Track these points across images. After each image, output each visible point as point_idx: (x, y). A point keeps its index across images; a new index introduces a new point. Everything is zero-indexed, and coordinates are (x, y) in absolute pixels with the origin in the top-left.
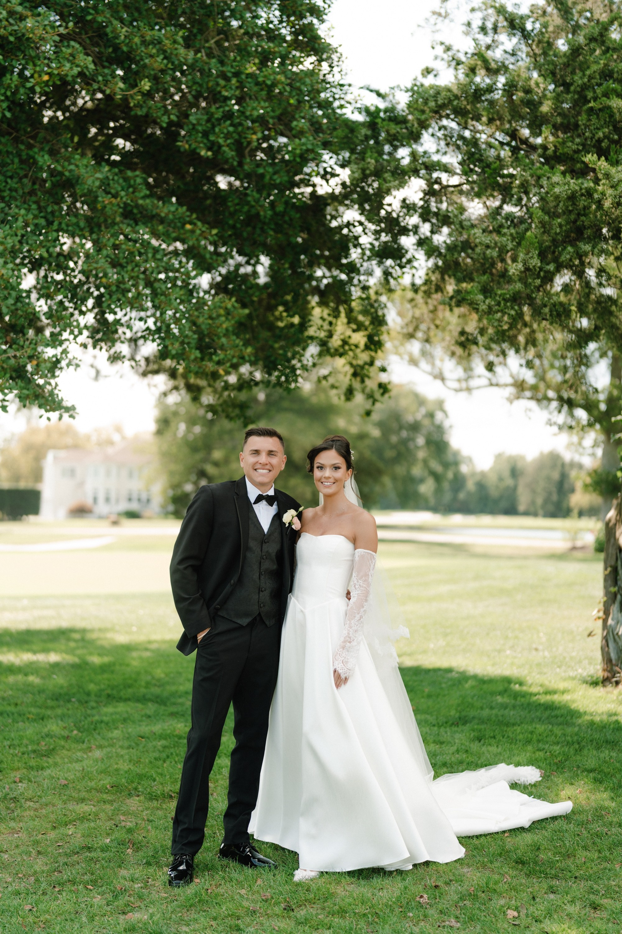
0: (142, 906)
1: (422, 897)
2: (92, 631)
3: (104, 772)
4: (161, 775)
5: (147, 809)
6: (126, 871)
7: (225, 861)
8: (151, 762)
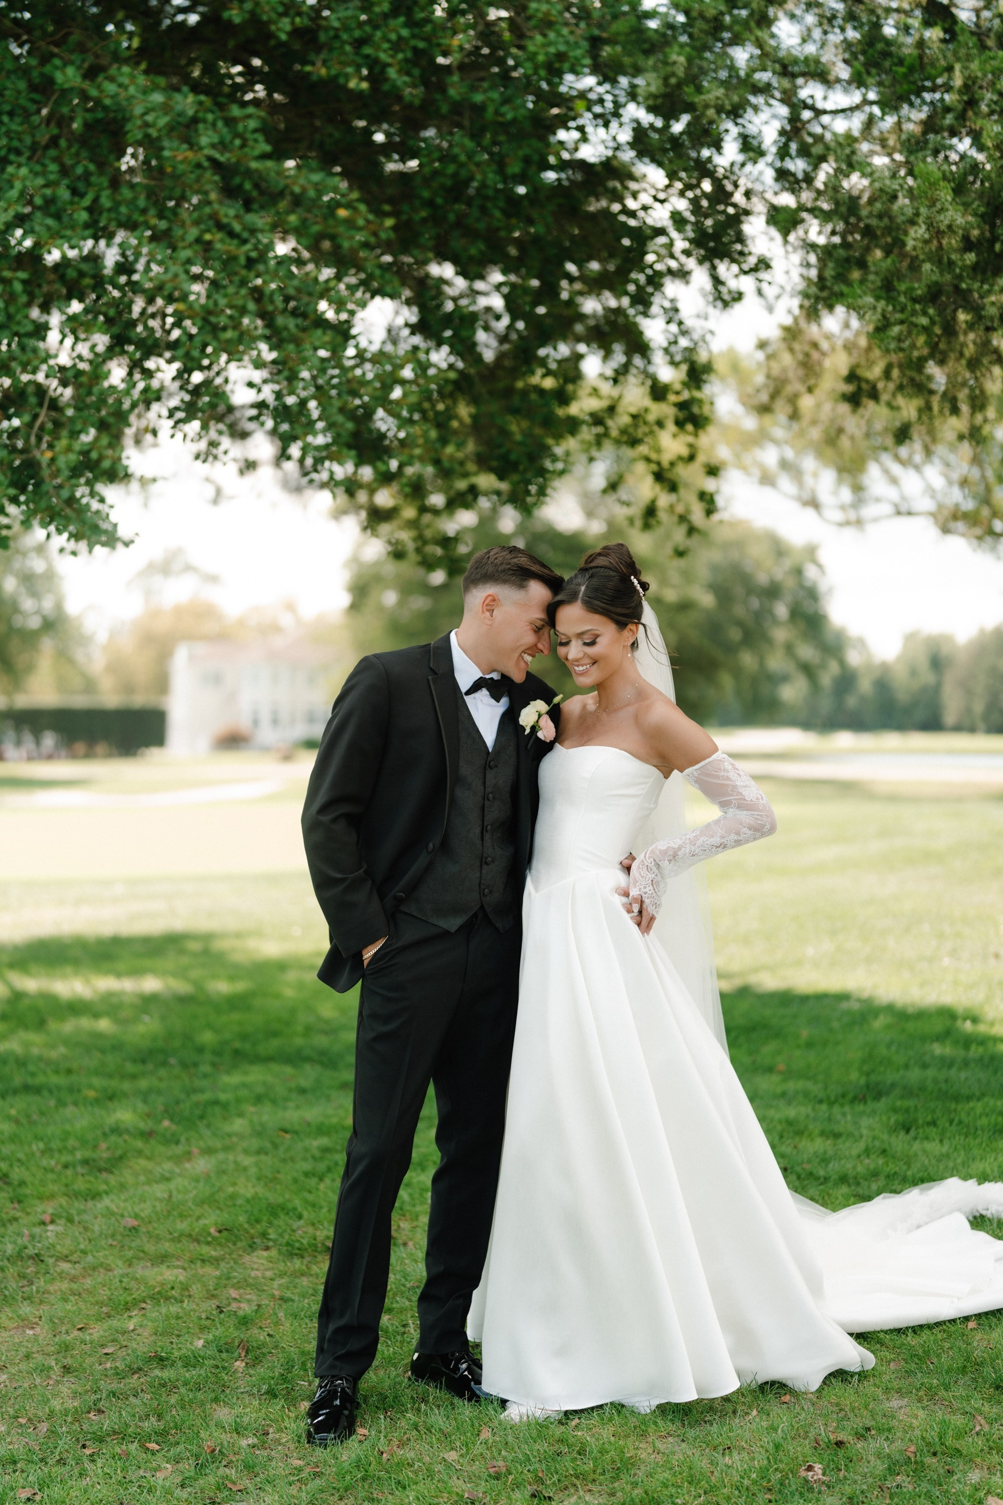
0: (251, 1488)
1: (810, 1468)
2: (224, 935)
3: (210, 1201)
4: (313, 1205)
5: (282, 1275)
6: (226, 1410)
7: (422, 1386)
8: (296, 1181)
